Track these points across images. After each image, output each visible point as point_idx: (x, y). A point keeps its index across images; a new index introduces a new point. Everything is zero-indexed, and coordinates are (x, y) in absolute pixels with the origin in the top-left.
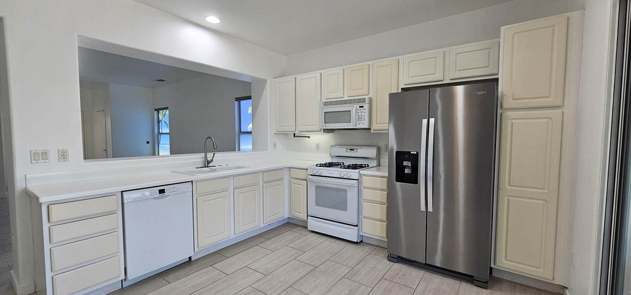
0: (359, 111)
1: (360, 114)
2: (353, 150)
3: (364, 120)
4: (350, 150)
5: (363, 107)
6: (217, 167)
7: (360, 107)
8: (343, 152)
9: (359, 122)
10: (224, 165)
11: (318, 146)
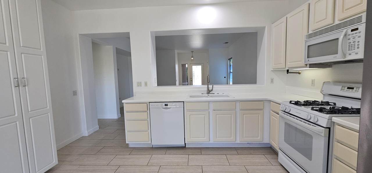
0: (350, 36)
1: (351, 41)
2: (353, 88)
3: (358, 48)
4: (348, 88)
5: (357, 29)
6: (216, 94)
7: (352, 31)
8: (337, 90)
9: (350, 52)
10: (221, 94)
11: (313, 82)
